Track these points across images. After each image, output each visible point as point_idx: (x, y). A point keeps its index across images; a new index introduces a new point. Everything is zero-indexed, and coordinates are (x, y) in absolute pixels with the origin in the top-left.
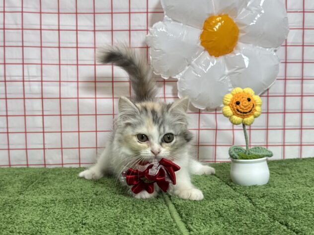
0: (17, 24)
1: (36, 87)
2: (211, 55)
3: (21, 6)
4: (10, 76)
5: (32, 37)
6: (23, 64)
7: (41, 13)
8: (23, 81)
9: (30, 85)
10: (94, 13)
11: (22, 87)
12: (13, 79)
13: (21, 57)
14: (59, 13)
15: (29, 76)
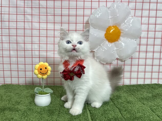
0: (29, 27)
1: (37, 53)
2: (109, 42)
3: (31, 19)
4: (27, 48)
5: (36, 33)
6: (32, 43)
7: (39, 22)
8: (32, 50)
9: (35, 52)
10: (62, 23)
11: (31, 53)
12: (28, 49)
13: (31, 41)
14: (47, 23)
15: (34, 49)
